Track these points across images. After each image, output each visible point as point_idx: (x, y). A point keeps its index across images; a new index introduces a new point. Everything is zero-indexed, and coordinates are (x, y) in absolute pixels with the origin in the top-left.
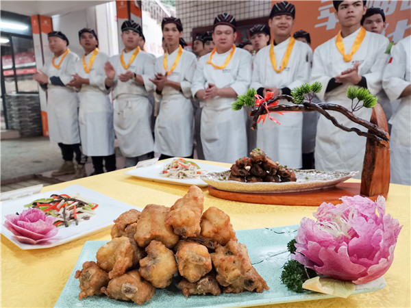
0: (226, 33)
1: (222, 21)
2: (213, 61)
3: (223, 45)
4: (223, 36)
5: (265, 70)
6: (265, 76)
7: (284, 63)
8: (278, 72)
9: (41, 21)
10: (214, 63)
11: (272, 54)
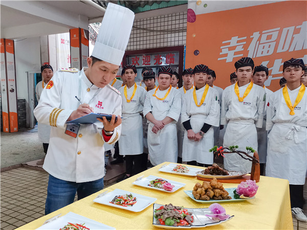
0: (167, 78)
1: (164, 71)
2: (156, 95)
3: (164, 86)
4: (164, 80)
5: (190, 104)
6: (190, 107)
7: (202, 101)
8: (199, 106)
9: (6, 43)
10: (157, 96)
11: (195, 95)
